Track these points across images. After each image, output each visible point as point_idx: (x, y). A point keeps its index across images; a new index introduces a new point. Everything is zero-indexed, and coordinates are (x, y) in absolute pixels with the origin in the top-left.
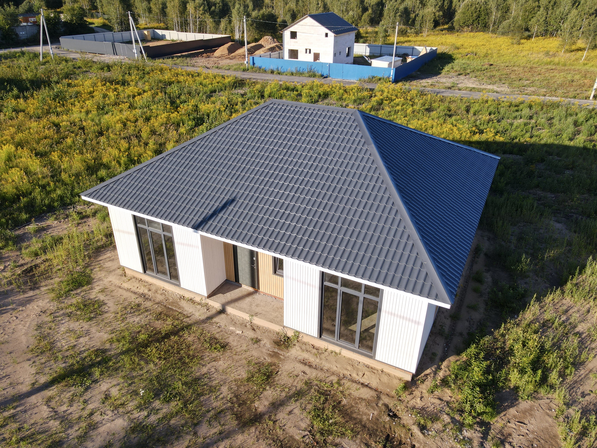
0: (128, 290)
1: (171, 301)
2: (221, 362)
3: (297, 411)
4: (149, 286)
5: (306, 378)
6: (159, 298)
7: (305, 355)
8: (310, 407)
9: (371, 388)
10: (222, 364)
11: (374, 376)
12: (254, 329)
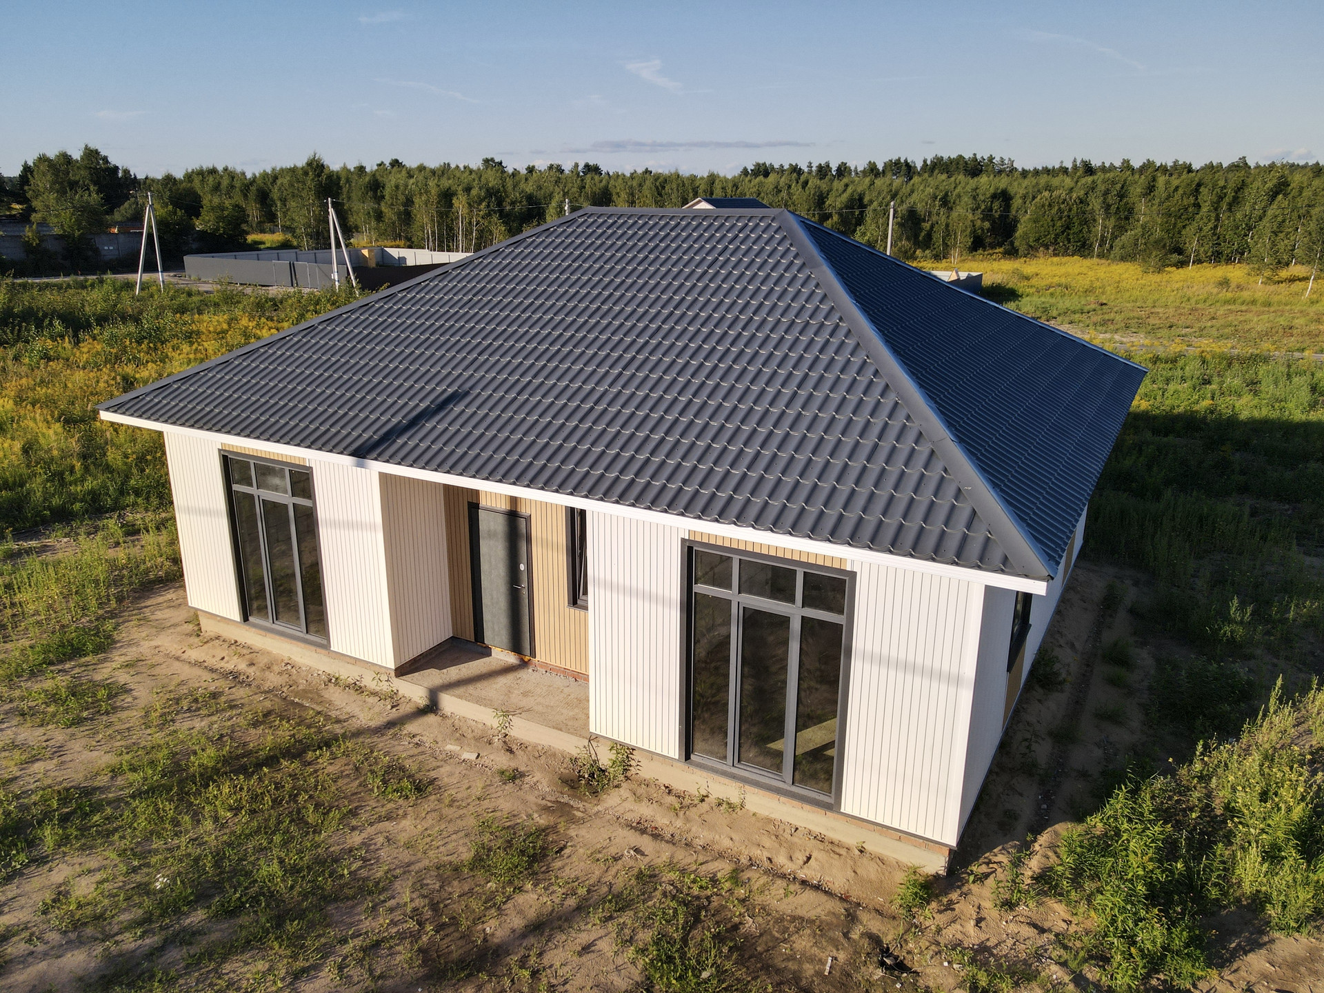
0: (198, 664)
1: (301, 687)
2: (406, 823)
3: (606, 946)
4: (251, 655)
5: (642, 863)
6: (273, 680)
7: (645, 811)
8: (645, 936)
9: (828, 893)
10: (407, 827)
11: (836, 862)
12: (510, 751)
